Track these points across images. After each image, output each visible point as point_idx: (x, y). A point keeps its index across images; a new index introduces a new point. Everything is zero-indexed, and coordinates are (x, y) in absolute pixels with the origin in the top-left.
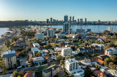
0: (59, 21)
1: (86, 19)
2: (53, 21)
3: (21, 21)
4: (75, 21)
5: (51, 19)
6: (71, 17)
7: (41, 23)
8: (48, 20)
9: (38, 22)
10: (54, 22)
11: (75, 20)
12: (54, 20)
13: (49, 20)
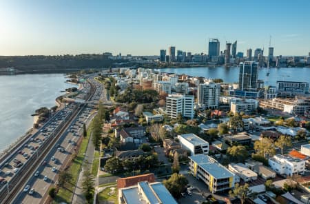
0: (192, 56)
1: (271, 50)
2: (176, 55)
3: (94, 55)
4: (241, 54)
5: (173, 49)
6: (229, 45)
7: (145, 61)
8: (163, 52)
9: (138, 57)
10: (179, 59)
11: (239, 53)
12: (180, 52)
13: (165, 54)
